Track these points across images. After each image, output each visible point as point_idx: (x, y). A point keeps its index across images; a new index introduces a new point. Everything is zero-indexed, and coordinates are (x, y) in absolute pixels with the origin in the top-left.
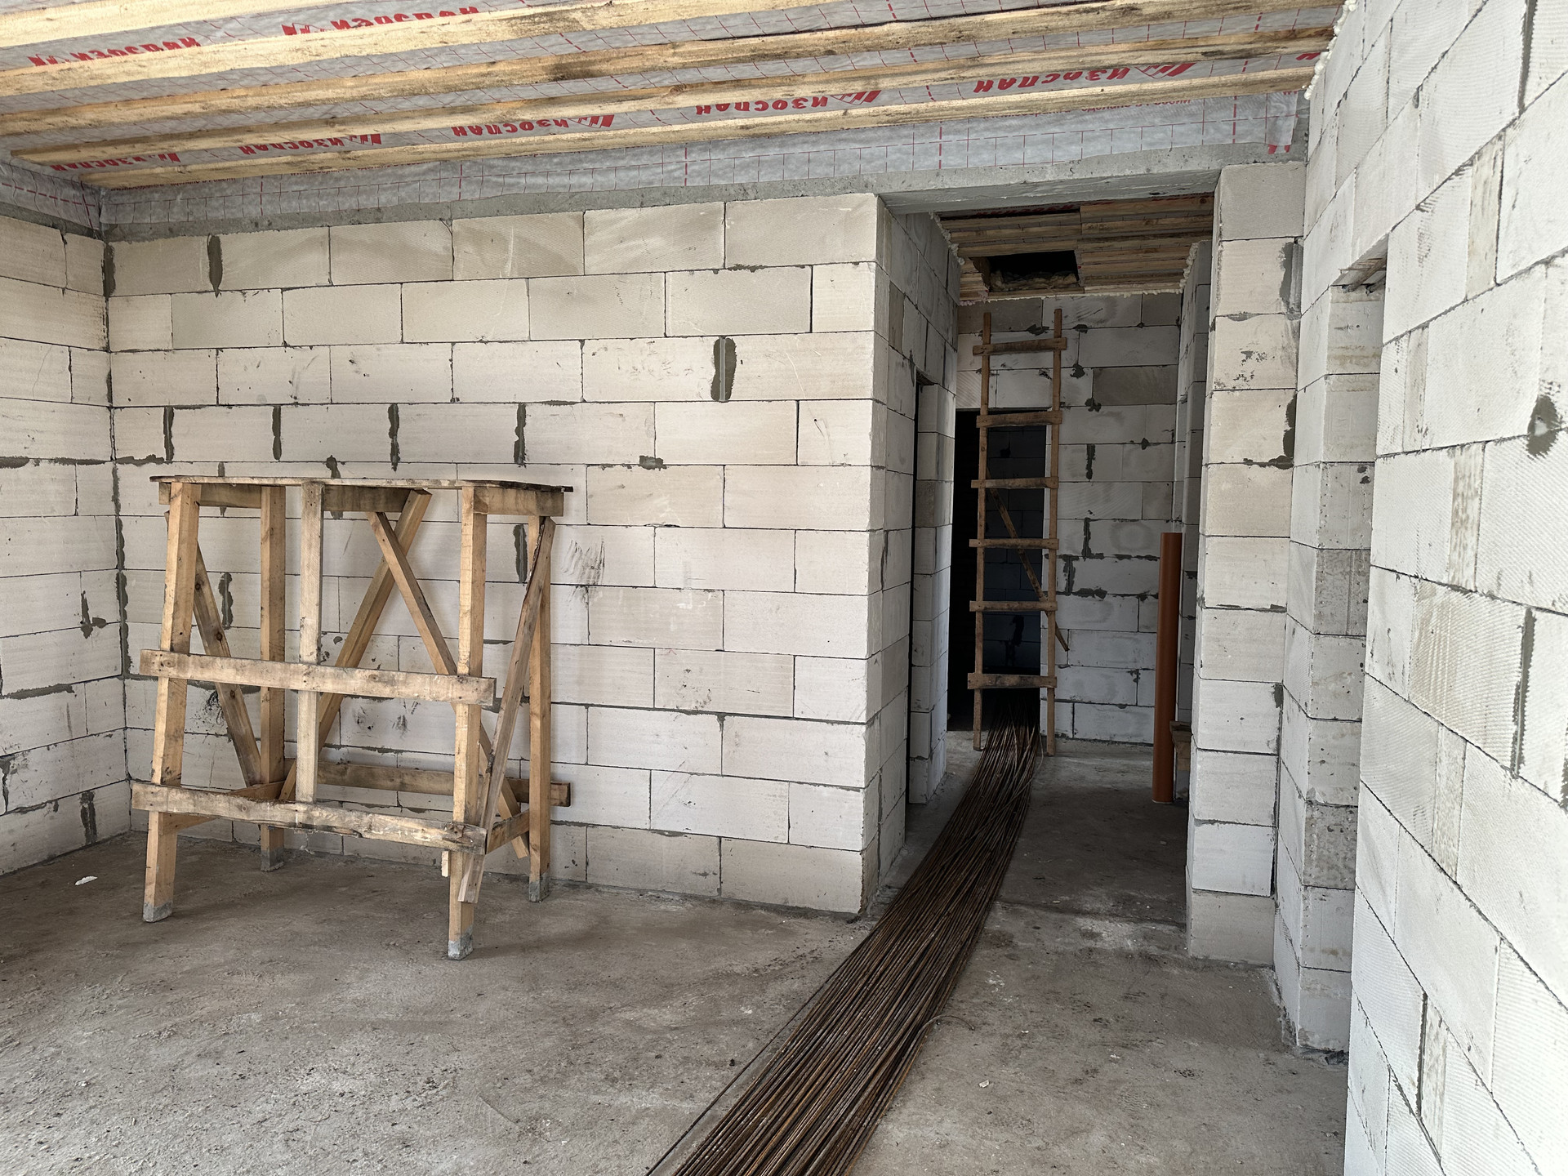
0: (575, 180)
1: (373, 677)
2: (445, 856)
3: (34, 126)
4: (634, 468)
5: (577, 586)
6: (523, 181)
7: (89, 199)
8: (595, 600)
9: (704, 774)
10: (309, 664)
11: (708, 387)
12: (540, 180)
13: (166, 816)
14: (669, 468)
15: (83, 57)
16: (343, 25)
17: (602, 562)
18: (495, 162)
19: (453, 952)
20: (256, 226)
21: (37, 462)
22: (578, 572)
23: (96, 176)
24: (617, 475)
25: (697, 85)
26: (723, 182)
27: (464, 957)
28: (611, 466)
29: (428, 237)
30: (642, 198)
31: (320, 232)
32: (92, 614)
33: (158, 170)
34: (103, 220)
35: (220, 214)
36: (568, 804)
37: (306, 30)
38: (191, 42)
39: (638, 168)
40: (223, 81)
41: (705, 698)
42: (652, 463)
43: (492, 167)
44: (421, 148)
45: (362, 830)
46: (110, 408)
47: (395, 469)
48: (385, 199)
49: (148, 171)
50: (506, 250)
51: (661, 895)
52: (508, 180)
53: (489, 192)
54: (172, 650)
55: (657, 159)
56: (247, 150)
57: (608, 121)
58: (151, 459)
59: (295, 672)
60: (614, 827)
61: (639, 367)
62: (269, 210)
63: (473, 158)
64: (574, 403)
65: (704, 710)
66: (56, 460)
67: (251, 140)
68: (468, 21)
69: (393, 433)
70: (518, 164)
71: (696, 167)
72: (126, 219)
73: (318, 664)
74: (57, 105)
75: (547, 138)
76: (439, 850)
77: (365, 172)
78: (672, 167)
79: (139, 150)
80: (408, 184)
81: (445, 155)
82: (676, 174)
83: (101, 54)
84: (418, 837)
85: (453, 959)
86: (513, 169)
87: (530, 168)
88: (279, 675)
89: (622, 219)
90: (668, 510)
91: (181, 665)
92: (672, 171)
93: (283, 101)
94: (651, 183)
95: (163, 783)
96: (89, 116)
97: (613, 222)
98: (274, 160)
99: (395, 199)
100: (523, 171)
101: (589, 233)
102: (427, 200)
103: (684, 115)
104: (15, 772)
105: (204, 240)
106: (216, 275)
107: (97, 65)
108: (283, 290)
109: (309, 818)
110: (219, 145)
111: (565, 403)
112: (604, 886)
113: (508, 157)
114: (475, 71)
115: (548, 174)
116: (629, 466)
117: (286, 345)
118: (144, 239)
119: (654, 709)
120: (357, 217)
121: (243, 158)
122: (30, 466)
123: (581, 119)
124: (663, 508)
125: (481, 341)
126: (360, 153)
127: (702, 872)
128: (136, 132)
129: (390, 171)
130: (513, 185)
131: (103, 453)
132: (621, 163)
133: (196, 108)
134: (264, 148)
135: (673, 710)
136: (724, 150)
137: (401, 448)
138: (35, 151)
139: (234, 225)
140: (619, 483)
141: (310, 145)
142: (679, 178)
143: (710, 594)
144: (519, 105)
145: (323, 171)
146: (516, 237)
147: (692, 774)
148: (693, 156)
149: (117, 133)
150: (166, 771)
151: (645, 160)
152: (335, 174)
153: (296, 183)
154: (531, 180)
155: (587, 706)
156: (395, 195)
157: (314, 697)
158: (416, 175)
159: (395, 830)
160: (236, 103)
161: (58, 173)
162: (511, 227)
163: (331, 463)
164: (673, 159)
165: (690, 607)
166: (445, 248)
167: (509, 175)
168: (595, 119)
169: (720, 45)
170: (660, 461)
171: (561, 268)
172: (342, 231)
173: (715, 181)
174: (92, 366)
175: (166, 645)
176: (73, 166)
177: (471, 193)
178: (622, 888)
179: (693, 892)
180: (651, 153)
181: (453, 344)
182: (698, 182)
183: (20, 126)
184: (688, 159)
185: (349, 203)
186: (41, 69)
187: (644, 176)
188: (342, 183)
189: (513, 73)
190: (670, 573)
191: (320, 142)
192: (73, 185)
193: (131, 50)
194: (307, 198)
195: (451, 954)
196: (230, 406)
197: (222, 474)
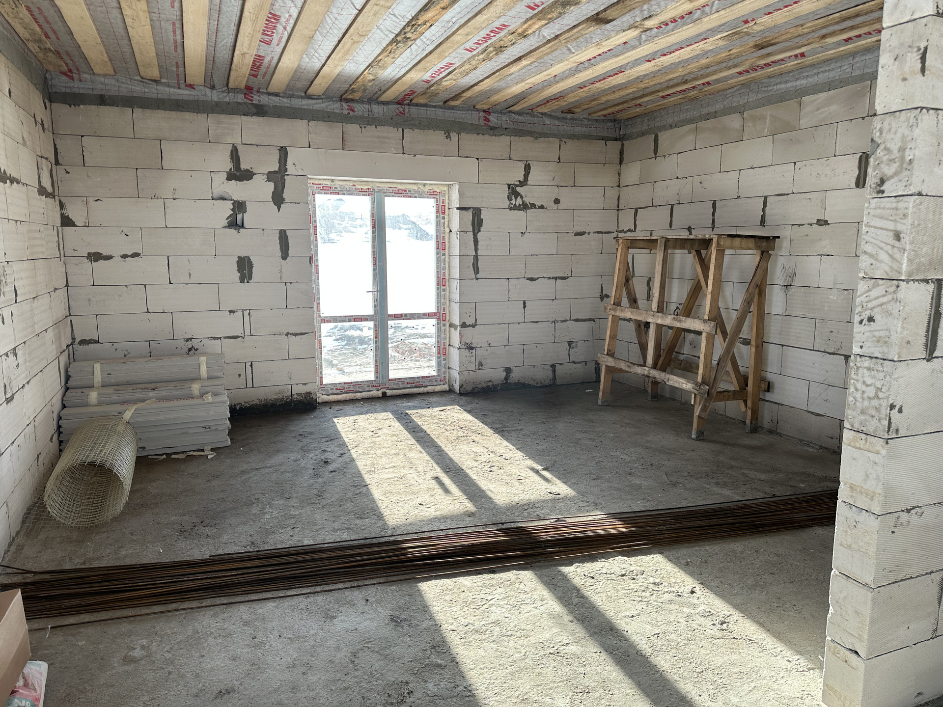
0: (798, 83)
1: (674, 318)
2: (693, 396)
3: (590, 106)
4: (814, 226)
5: (782, 285)
6: (775, 87)
7: (617, 126)
8: (790, 293)
9: (835, 386)
10: (654, 312)
11: (854, 181)
12: (783, 86)
13: (607, 366)
14: (831, 225)
15: (593, 84)
16: (665, 55)
17: (795, 274)
18: (765, 81)
19: (694, 436)
20: (671, 127)
21: (589, 233)
22: (783, 279)
23: (618, 116)
24: (806, 229)
25: (833, 33)
26: (870, 71)
27: (697, 439)
28: (803, 225)
29: (733, 121)
30: (829, 86)
31: (693, 126)
32: (604, 293)
33: (638, 110)
34: (621, 133)
35: (659, 124)
36: (768, 391)
37: (654, 59)
38: (621, 72)
39: (829, 71)
40: (640, 79)
41: (839, 347)
42: (822, 223)
43: (763, 83)
44: (730, 82)
45: (665, 381)
46: (618, 210)
47: (713, 231)
48: (719, 106)
49: (634, 111)
50: (765, 123)
51: (810, 444)
52: (770, 88)
53: (760, 96)
54: (614, 304)
55: (839, 64)
56: (663, 97)
57: (803, 55)
58: (630, 230)
59: (649, 315)
60: (790, 407)
61: (821, 173)
62: (676, 119)
63: (753, 81)
64: (788, 194)
65: (838, 353)
66: (596, 232)
67: (661, 94)
68: (706, 43)
69: (713, 214)
70: (774, 80)
71: (858, 65)
72: (628, 131)
73: (658, 312)
74: (594, 98)
75: (782, 66)
76: (691, 393)
77: (712, 96)
78: (845, 68)
79: (626, 105)
80: (728, 98)
81: (743, 82)
82: (847, 71)
83: (597, 82)
84: (684, 386)
85: (693, 439)
86: (772, 82)
87: (779, 80)
88: (644, 315)
89: (818, 98)
90: (829, 247)
91: (615, 310)
92: (846, 69)
93: (662, 81)
94: (835, 77)
95: (607, 354)
96: (604, 99)
97: (814, 101)
98: (675, 98)
99: (722, 106)
100: (776, 82)
101: (803, 109)
102: (735, 104)
103: (838, 44)
104: (573, 348)
105: (653, 135)
106: (656, 151)
107: (597, 85)
108: (678, 153)
109: (649, 373)
110: (652, 98)
111: (784, 195)
112: (784, 435)
113: (769, 77)
114: (724, 55)
115: (786, 82)
116: (811, 225)
117: (677, 178)
118: (634, 139)
119: (814, 350)
120: (707, 117)
121: (663, 101)
122: (586, 235)
123: (790, 57)
124: (826, 246)
125: (751, 168)
126: (706, 89)
127: (830, 436)
128: (621, 100)
129: (721, 93)
130: (771, 90)
131: (614, 229)
132: (821, 70)
133: (635, 89)
134: (669, 95)
135: (823, 352)
136: (872, 53)
137: (716, 221)
138: (595, 113)
139: (663, 128)
140: (806, 234)
141: (685, 91)
142: (849, 72)
143: (846, 292)
144: (756, 59)
145: (695, 98)
146: (771, 116)
147: (829, 385)
148: (857, 59)
149: (616, 102)
150: (608, 350)
151: (832, 66)
152: (701, 99)
153: (687, 105)
154: (779, 86)
155: (783, 346)
156: (722, 104)
157: (655, 325)
158: (732, 93)
159: (676, 382)
160: (647, 85)
161: (606, 118)
162: (768, 112)
163: (690, 229)
164: (847, 63)
165: (835, 298)
166: (741, 126)
167: (770, 86)
168: (796, 56)
169: (821, 20)
170: (827, 221)
171: (789, 127)
172: (701, 124)
173: (866, 71)
174: (612, 193)
175: (612, 303)
176: (609, 114)
177: (752, 97)
178: (792, 437)
179: (825, 446)
180: (836, 62)
181: (740, 170)
182: (857, 72)
183: (586, 107)
184: (854, 61)
185: (704, 111)
186: (583, 90)
187: (832, 74)
188: (703, 102)
189: (739, 52)
190: (826, 280)
191: (688, 89)
192: (611, 121)
193: (605, 78)
194: (689, 112)
195: (693, 437)
196: (656, 206)
197: (651, 235)
